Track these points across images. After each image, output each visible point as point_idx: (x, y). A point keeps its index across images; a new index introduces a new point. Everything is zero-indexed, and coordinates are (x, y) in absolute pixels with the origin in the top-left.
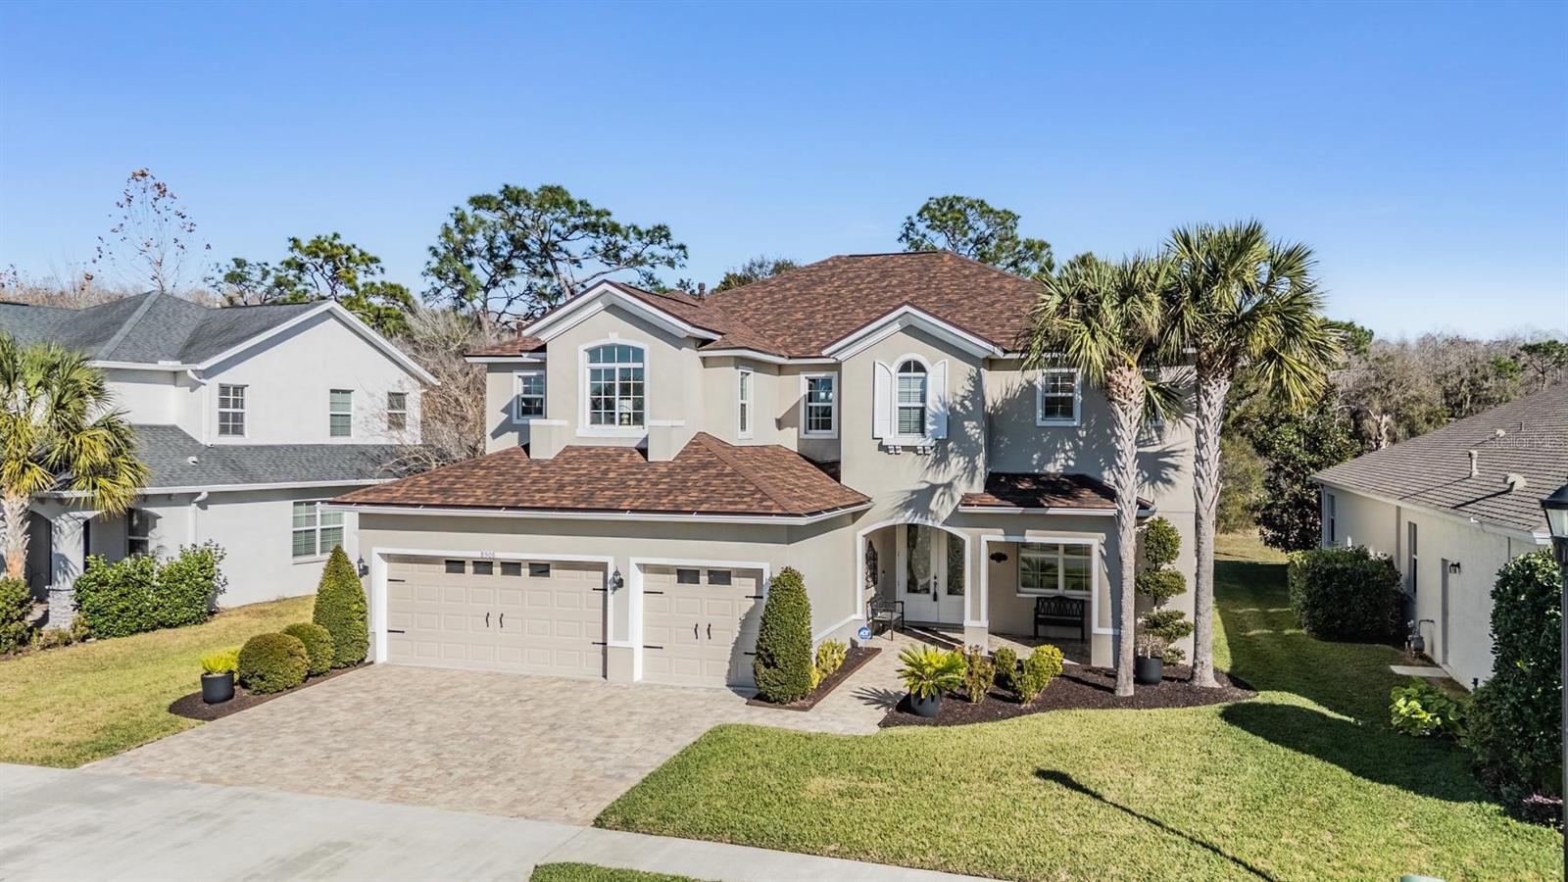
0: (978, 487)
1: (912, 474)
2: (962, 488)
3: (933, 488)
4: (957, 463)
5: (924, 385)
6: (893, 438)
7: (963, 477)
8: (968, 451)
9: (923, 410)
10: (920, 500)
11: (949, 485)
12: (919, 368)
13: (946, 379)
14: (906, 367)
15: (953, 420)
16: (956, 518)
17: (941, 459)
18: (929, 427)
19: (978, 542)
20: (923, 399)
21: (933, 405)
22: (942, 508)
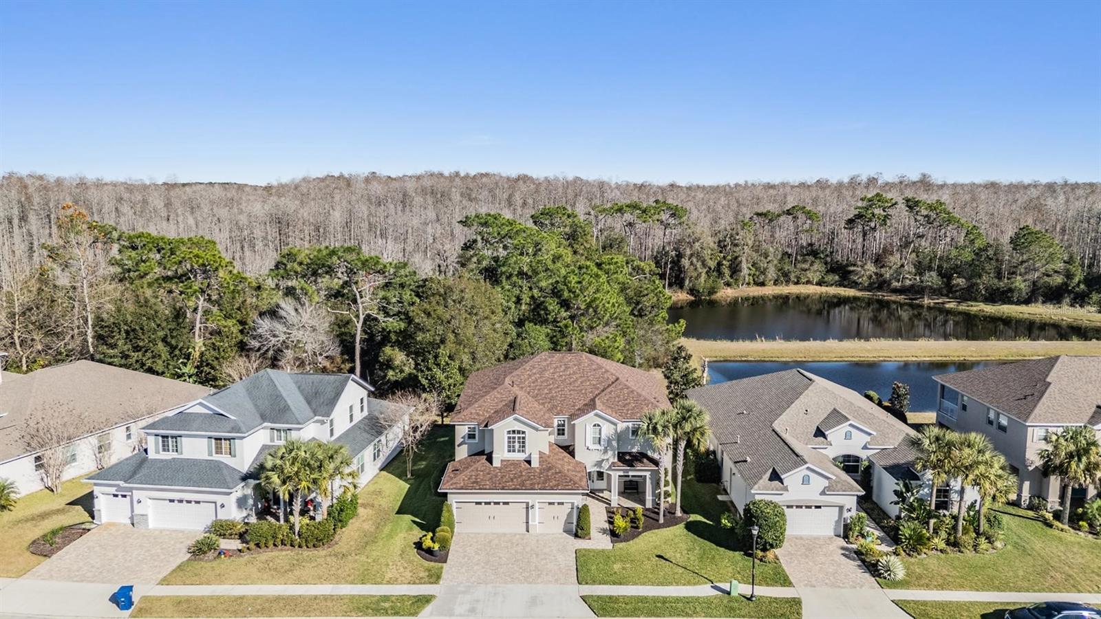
0: (616, 460)
1: (598, 457)
2: (611, 460)
3: (603, 460)
4: (610, 453)
5: (600, 430)
6: (592, 447)
7: (612, 457)
8: (613, 449)
9: (600, 438)
10: (599, 464)
11: (608, 459)
12: (599, 425)
13: (607, 430)
14: (595, 425)
15: (609, 441)
16: (610, 468)
17: (605, 451)
18: (602, 443)
19: (615, 476)
20: (600, 434)
21: (603, 436)
22: (606, 466)
